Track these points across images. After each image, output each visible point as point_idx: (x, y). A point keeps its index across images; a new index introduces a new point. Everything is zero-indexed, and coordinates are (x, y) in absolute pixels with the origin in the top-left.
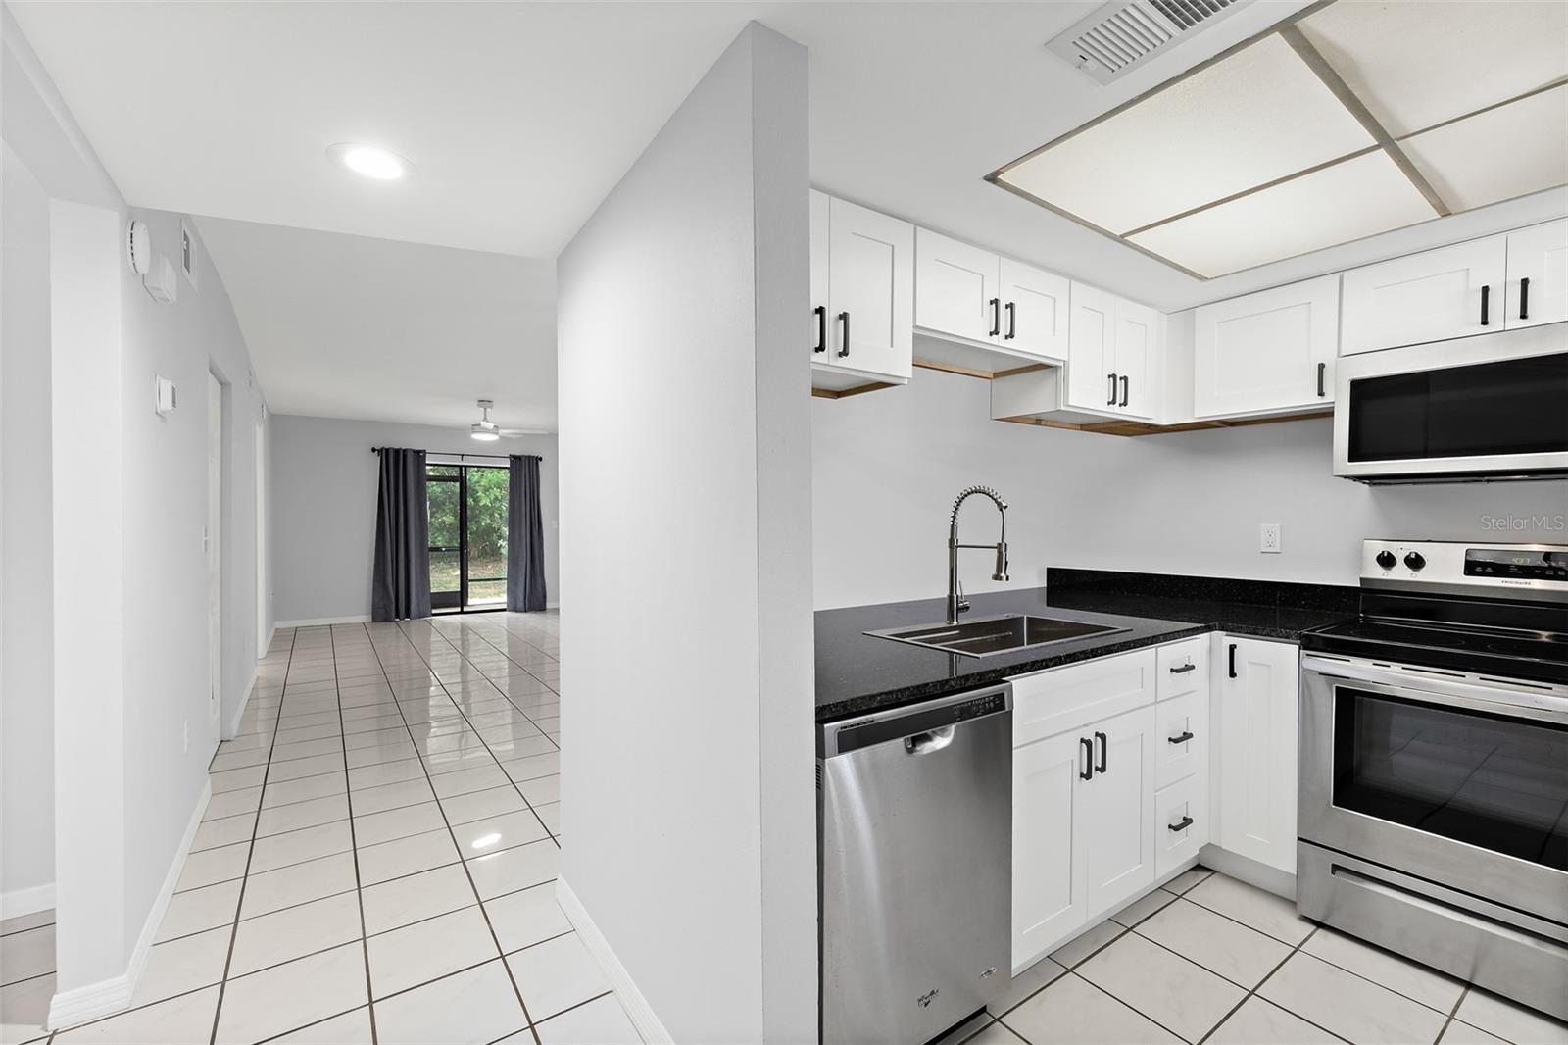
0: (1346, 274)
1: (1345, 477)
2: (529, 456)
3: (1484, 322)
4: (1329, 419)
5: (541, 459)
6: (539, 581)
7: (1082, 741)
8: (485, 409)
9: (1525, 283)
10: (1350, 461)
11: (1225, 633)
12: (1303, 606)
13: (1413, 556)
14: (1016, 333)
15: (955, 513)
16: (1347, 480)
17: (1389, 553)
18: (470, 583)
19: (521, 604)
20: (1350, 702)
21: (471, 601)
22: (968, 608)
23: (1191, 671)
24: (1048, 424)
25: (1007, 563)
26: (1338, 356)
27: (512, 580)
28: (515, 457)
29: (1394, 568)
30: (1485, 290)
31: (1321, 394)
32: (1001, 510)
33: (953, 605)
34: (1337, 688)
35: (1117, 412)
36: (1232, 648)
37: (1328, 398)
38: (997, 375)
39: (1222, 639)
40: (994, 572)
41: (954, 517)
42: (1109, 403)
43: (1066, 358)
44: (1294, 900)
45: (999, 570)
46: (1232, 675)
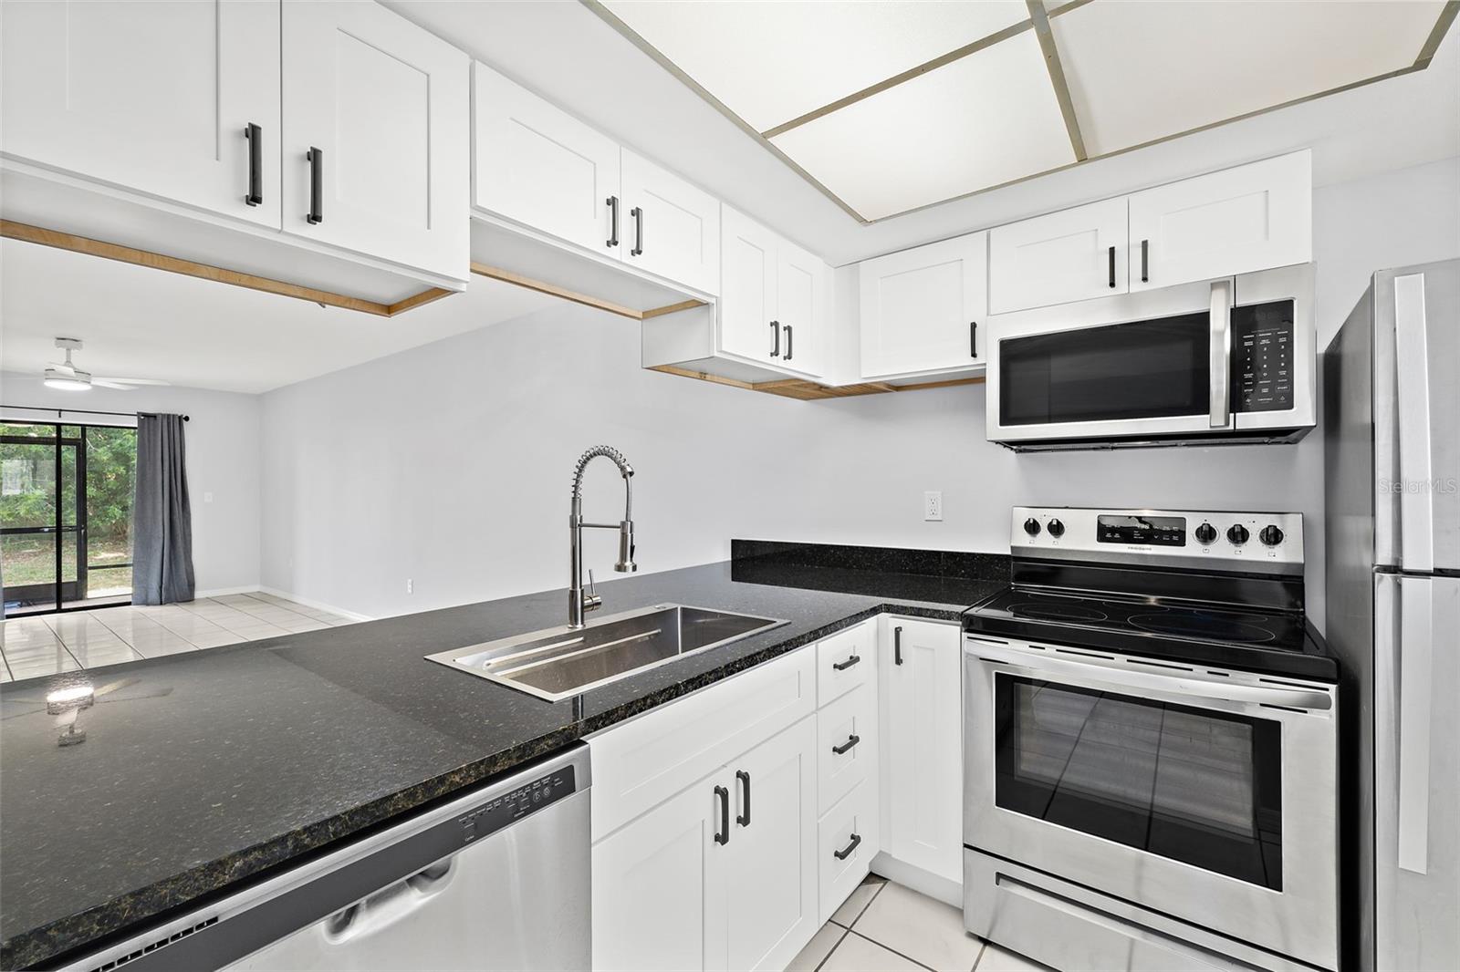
0: (992, 230)
1: (997, 443)
2: (169, 415)
3: (1112, 285)
4: (982, 384)
5: (187, 419)
6: (183, 566)
7: (717, 790)
8: (68, 350)
9: (1145, 244)
10: (1001, 424)
11: (891, 615)
12: (963, 575)
13: (1055, 523)
14: (644, 248)
15: (577, 482)
16: (998, 445)
17: (1035, 521)
18: (89, 571)
19: (154, 595)
20: (1009, 688)
21: (90, 594)
22: (599, 604)
23: (856, 664)
24: (716, 379)
25: (632, 548)
26: (988, 315)
27: (140, 565)
28: (146, 415)
29: (1038, 535)
30: (1112, 250)
31: (974, 355)
32: (624, 476)
33: (577, 604)
34: (997, 673)
35: (780, 366)
36: (898, 631)
37: (980, 360)
38: (648, 315)
39: (889, 621)
40: (617, 560)
41: (576, 487)
42: (772, 355)
43: (718, 295)
44: (961, 907)
45: (623, 558)
46: (899, 661)
